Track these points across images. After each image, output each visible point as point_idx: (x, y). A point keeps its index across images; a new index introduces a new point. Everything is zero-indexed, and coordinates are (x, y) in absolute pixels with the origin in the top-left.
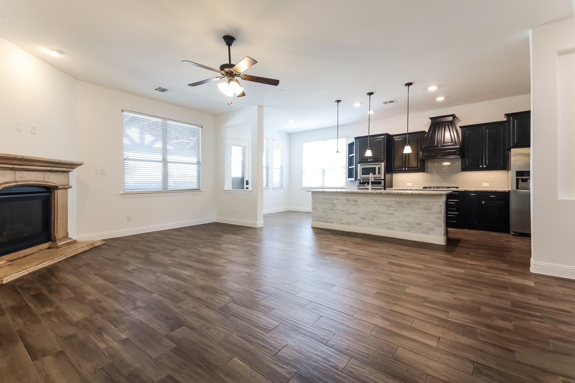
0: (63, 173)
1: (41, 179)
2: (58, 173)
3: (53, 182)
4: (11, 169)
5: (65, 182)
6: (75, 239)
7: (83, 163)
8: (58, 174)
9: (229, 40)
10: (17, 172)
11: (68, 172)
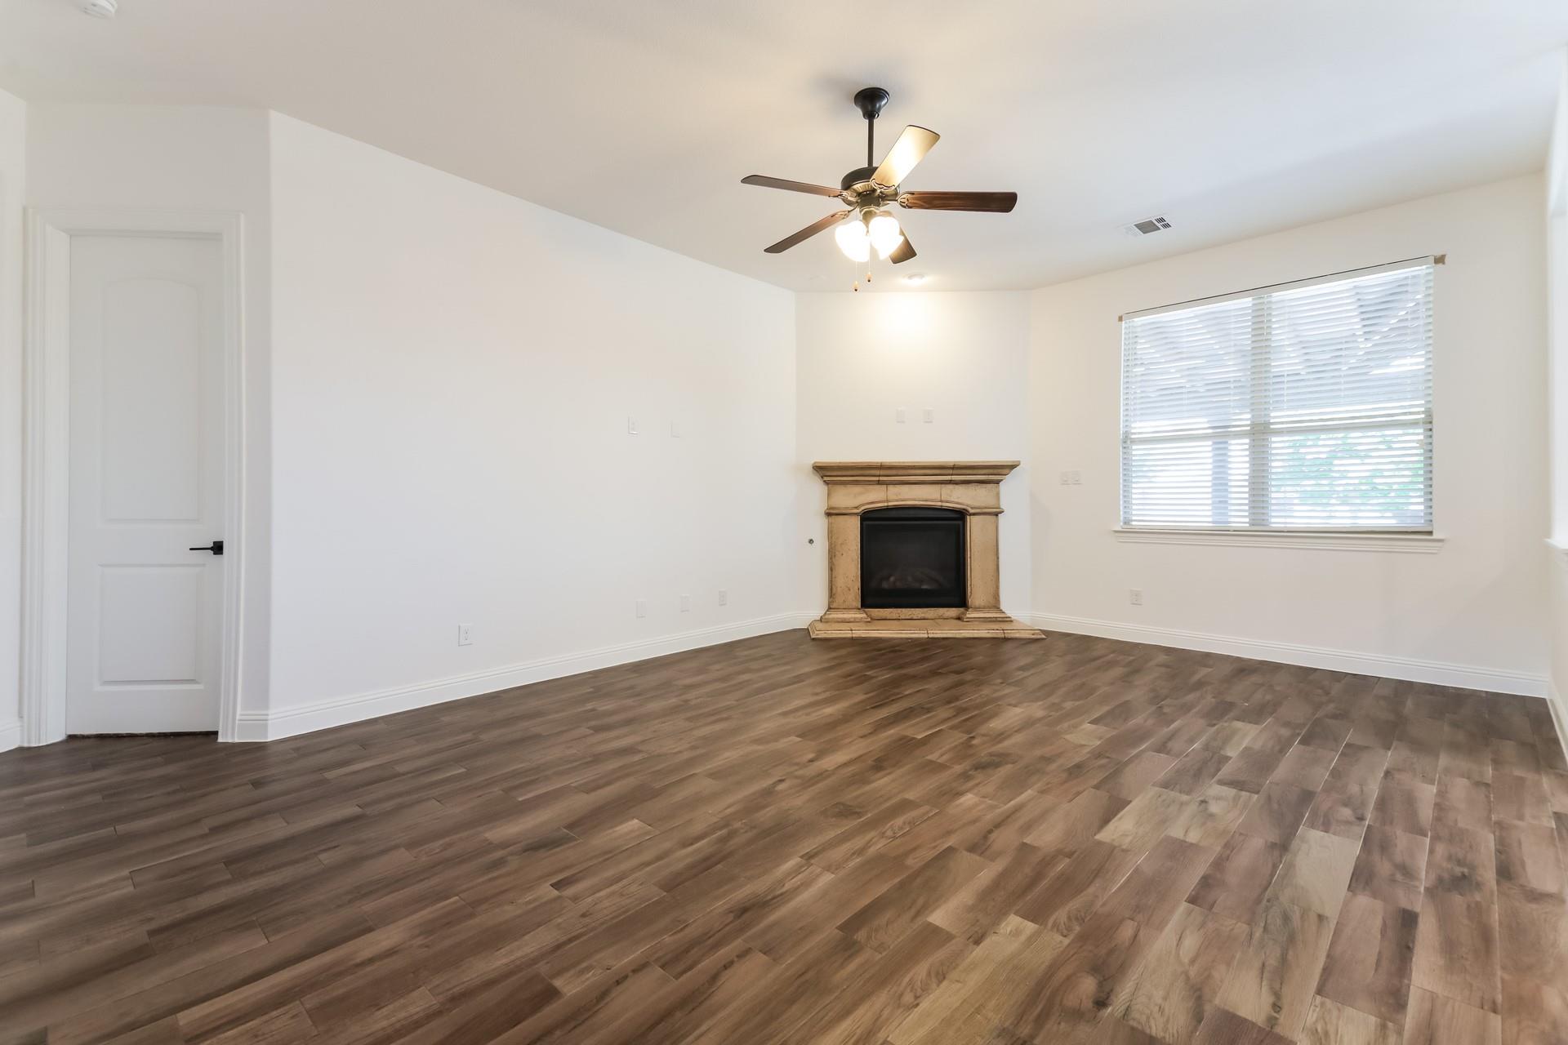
0: (984, 485)
1: (936, 496)
2: (970, 485)
3: (960, 501)
4: (879, 483)
5: (991, 501)
6: (1010, 615)
7: (1019, 462)
8: (972, 487)
9: (870, 100)
10: (891, 488)
11: (998, 482)
